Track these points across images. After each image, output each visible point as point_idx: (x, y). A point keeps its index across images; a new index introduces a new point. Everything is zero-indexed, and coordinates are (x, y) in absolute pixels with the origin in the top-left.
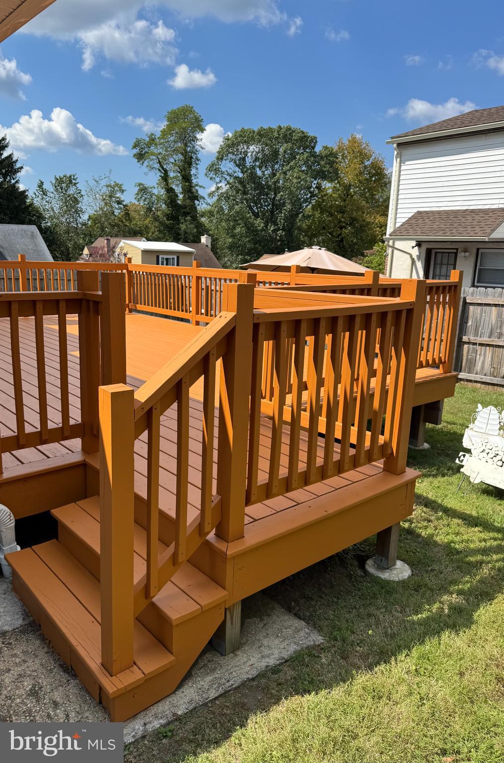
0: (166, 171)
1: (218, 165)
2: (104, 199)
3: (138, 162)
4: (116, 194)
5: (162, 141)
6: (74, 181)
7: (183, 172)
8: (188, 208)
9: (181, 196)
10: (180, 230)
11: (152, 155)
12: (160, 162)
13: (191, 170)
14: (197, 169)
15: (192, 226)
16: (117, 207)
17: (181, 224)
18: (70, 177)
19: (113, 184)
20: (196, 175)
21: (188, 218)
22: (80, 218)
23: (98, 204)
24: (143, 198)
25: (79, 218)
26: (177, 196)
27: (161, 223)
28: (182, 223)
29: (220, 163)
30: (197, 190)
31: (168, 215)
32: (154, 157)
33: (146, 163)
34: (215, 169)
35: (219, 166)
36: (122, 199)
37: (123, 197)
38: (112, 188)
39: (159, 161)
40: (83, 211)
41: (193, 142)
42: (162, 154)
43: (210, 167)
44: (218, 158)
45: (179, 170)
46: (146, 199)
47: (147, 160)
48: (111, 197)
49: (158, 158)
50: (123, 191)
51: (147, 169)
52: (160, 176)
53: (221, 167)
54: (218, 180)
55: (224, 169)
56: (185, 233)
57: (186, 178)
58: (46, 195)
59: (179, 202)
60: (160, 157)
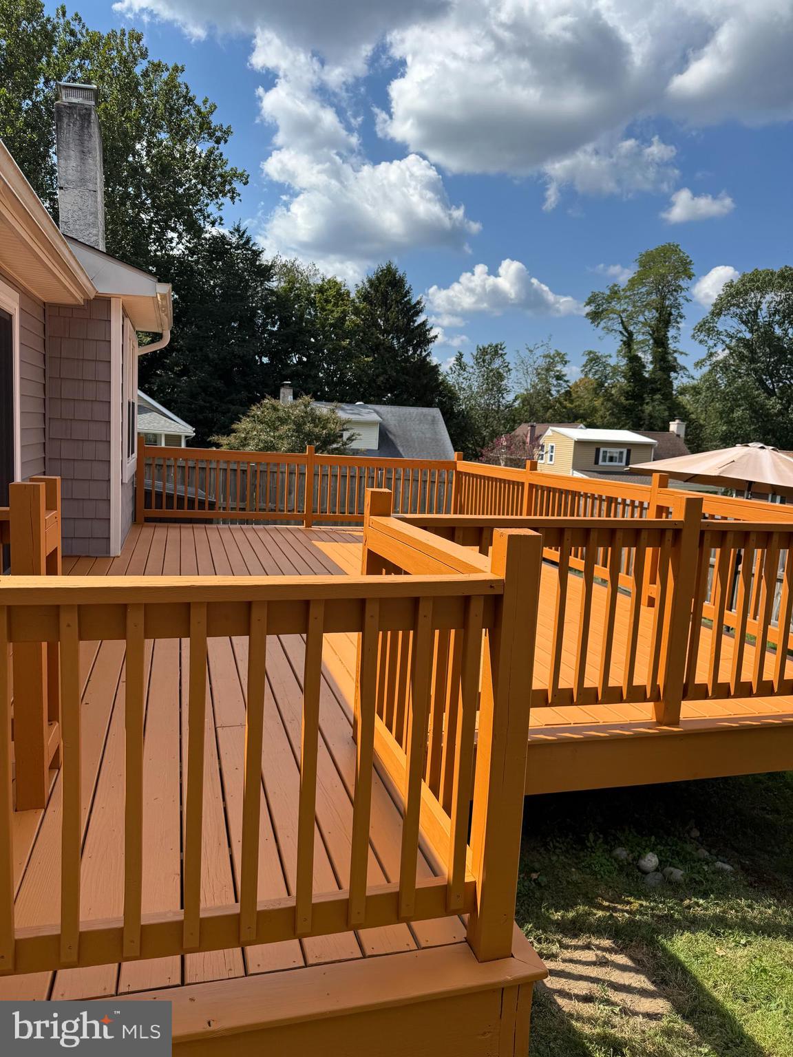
0: (630, 334)
1: (713, 323)
2: (539, 374)
3: (592, 323)
4: (555, 367)
5: (628, 293)
6: (500, 352)
7: (656, 334)
8: (659, 383)
9: (650, 367)
10: (643, 412)
11: (611, 313)
12: (622, 322)
13: (668, 331)
14: (679, 329)
15: (662, 407)
16: (555, 383)
17: (645, 405)
18: (497, 346)
19: (552, 353)
20: (676, 338)
21: (658, 396)
22: (503, 398)
23: (529, 381)
24: (593, 370)
25: (501, 400)
26: (644, 367)
27: (616, 404)
28: (647, 403)
29: (716, 320)
30: (675, 359)
31: (627, 393)
32: (615, 316)
33: (602, 324)
34: (708, 329)
35: (715, 325)
36: (563, 373)
37: (565, 370)
38: (551, 358)
39: (622, 320)
40: (508, 389)
41: (675, 293)
42: (627, 311)
43: (701, 326)
44: (713, 313)
45: (651, 332)
46: (596, 372)
47: (605, 320)
48: (548, 370)
49: (621, 317)
50: (566, 362)
51: (603, 332)
52: (622, 340)
53: (717, 325)
54: (711, 343)
55: (721, 329)
56: (651, 416)
57: (660, 342)
58: (464, 370)
59: (647, 375)
60: (624, 315)
